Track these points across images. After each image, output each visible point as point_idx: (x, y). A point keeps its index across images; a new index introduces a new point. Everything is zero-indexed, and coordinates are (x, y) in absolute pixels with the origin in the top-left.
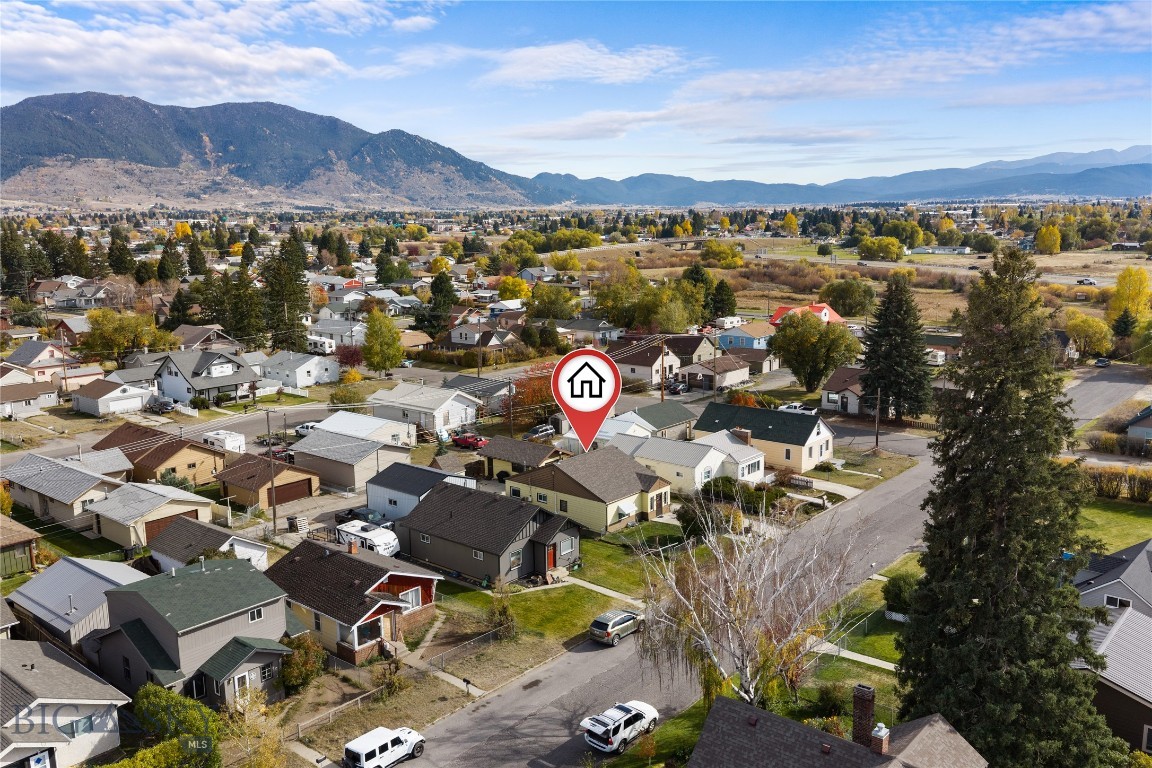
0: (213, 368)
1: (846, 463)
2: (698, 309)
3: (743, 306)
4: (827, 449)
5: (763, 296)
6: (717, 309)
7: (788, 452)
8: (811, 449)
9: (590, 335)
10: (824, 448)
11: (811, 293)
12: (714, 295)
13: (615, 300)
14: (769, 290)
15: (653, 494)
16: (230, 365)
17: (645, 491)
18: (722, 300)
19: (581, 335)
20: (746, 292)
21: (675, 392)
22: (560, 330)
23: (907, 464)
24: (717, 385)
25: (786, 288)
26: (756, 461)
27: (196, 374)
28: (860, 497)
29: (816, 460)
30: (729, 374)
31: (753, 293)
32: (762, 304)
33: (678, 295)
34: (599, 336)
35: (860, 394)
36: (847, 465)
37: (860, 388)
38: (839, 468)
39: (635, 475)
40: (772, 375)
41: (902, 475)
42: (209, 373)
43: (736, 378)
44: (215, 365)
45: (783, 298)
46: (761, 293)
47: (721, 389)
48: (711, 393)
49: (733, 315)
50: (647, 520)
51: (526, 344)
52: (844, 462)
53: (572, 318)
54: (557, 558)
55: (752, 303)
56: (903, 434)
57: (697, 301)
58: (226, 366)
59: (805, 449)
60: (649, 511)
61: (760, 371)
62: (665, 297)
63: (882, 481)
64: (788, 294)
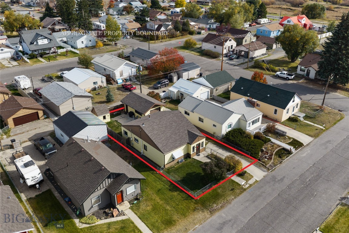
0: (39, 41)
1: (306, 116)
2: (251, 15)
3: (271, 12)
4: (297, 107)
5: (279, 7)
6: (259, 15)
7: (276, 111)
8: (288, 109)
9: (204, 26)
10: (295, 107)
11: (298, 7)
12: (258, 9)
13: (216, 11)
14: (282, 5)
15: (195, 145)
16: (46, 40)
17: (190, 143)
18: (262, 11)
19: (201, 25)
20: (273, 6)
21: (231, 59)
22: (192, 23)
23: (338, 117)
24: (250, 56)
25: (289, 4)
26: (257, 118)
27: (32, 43)
28: (311, 145)
29: (290, 114)
30: (256, 51)
31: (275, 6)
32: (278, 11)
33: (242, 10)
34: (208, 26)
35: (317, 70)
36: (306, 117)
37: (318, 67)
38: (302, 119)
39: (186, 132)
40: (276, 51)
41: (335, 126)
42: (37, 43)
43: (259, 53)
44: (40, 39)
45: (287, 9)
46: (278, 6)
47: (252, 58)
48: (247, 60)
49: (265, 17)
50: (190, 158)
51: (176, 30)
52: (304, 115)
53: (198, 18)
54: (124, 197)
55: (274, 11)
56: (336, 94)
57: (250, 12)
58: (44, 40)
59: (285, 111)
60: (192, 153)
61: (272, 48)
62: (236, 11)
63: (324, 131)
64: (289, 7)
